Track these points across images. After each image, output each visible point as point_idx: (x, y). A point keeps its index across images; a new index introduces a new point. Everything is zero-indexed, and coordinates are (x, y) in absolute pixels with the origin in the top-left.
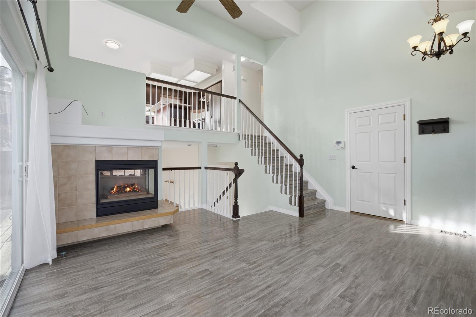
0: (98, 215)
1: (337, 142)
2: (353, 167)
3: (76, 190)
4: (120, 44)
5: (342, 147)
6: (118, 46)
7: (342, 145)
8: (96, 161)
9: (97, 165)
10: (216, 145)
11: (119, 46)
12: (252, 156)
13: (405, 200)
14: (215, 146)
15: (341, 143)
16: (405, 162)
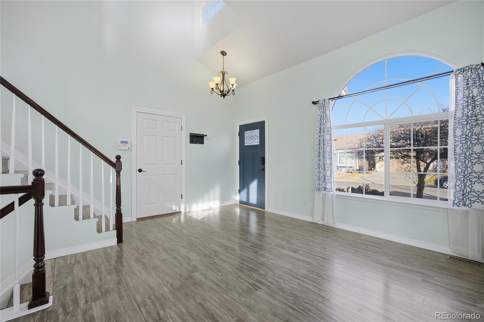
1: (122, 142)
2: (140, 171)
5: (129, 148)
7: (128, 145)
13: (182, 195)
15: (128, 143)
16: (182, 164)
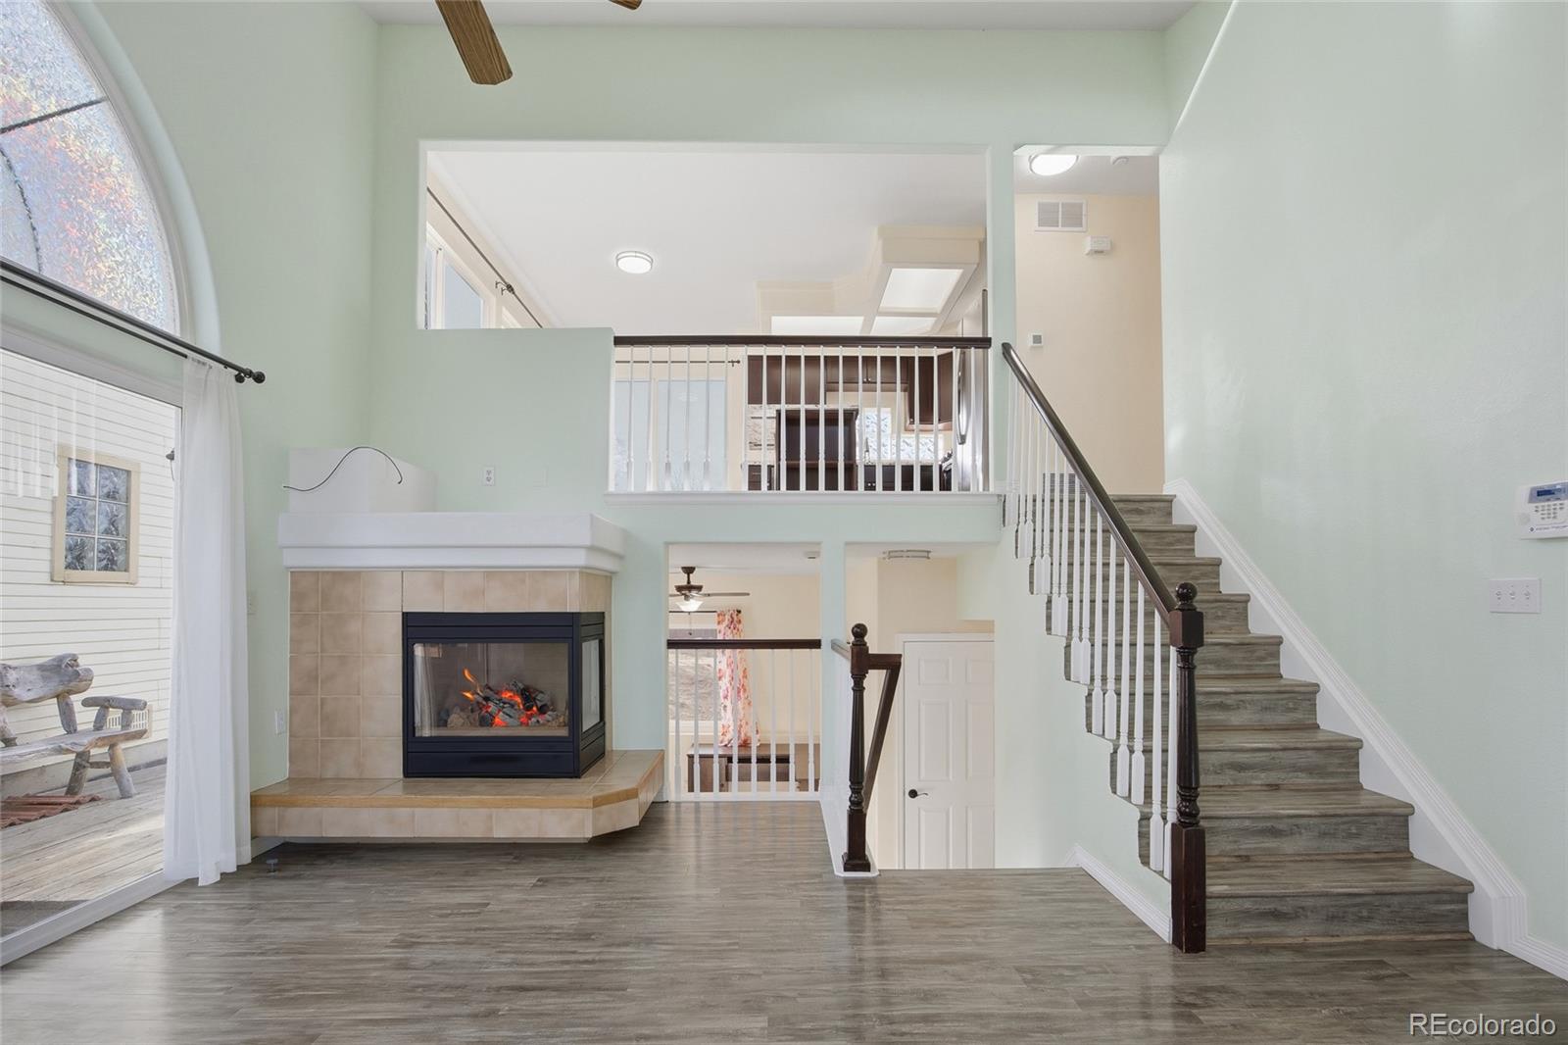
0: (409, 772)
1: (1542, 494)
3: (359, 694)
4: (653, 257)
6: (649, 264)
8: (403, 613)
9: (407, 626)
10: (928, 552)
11: (652, 262)
12: (1032, 593)
14: (926, 554)
